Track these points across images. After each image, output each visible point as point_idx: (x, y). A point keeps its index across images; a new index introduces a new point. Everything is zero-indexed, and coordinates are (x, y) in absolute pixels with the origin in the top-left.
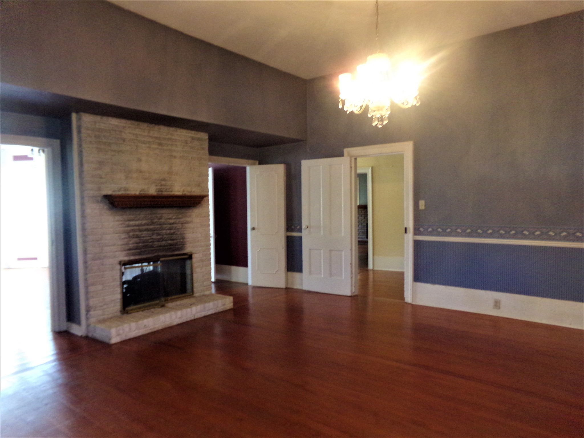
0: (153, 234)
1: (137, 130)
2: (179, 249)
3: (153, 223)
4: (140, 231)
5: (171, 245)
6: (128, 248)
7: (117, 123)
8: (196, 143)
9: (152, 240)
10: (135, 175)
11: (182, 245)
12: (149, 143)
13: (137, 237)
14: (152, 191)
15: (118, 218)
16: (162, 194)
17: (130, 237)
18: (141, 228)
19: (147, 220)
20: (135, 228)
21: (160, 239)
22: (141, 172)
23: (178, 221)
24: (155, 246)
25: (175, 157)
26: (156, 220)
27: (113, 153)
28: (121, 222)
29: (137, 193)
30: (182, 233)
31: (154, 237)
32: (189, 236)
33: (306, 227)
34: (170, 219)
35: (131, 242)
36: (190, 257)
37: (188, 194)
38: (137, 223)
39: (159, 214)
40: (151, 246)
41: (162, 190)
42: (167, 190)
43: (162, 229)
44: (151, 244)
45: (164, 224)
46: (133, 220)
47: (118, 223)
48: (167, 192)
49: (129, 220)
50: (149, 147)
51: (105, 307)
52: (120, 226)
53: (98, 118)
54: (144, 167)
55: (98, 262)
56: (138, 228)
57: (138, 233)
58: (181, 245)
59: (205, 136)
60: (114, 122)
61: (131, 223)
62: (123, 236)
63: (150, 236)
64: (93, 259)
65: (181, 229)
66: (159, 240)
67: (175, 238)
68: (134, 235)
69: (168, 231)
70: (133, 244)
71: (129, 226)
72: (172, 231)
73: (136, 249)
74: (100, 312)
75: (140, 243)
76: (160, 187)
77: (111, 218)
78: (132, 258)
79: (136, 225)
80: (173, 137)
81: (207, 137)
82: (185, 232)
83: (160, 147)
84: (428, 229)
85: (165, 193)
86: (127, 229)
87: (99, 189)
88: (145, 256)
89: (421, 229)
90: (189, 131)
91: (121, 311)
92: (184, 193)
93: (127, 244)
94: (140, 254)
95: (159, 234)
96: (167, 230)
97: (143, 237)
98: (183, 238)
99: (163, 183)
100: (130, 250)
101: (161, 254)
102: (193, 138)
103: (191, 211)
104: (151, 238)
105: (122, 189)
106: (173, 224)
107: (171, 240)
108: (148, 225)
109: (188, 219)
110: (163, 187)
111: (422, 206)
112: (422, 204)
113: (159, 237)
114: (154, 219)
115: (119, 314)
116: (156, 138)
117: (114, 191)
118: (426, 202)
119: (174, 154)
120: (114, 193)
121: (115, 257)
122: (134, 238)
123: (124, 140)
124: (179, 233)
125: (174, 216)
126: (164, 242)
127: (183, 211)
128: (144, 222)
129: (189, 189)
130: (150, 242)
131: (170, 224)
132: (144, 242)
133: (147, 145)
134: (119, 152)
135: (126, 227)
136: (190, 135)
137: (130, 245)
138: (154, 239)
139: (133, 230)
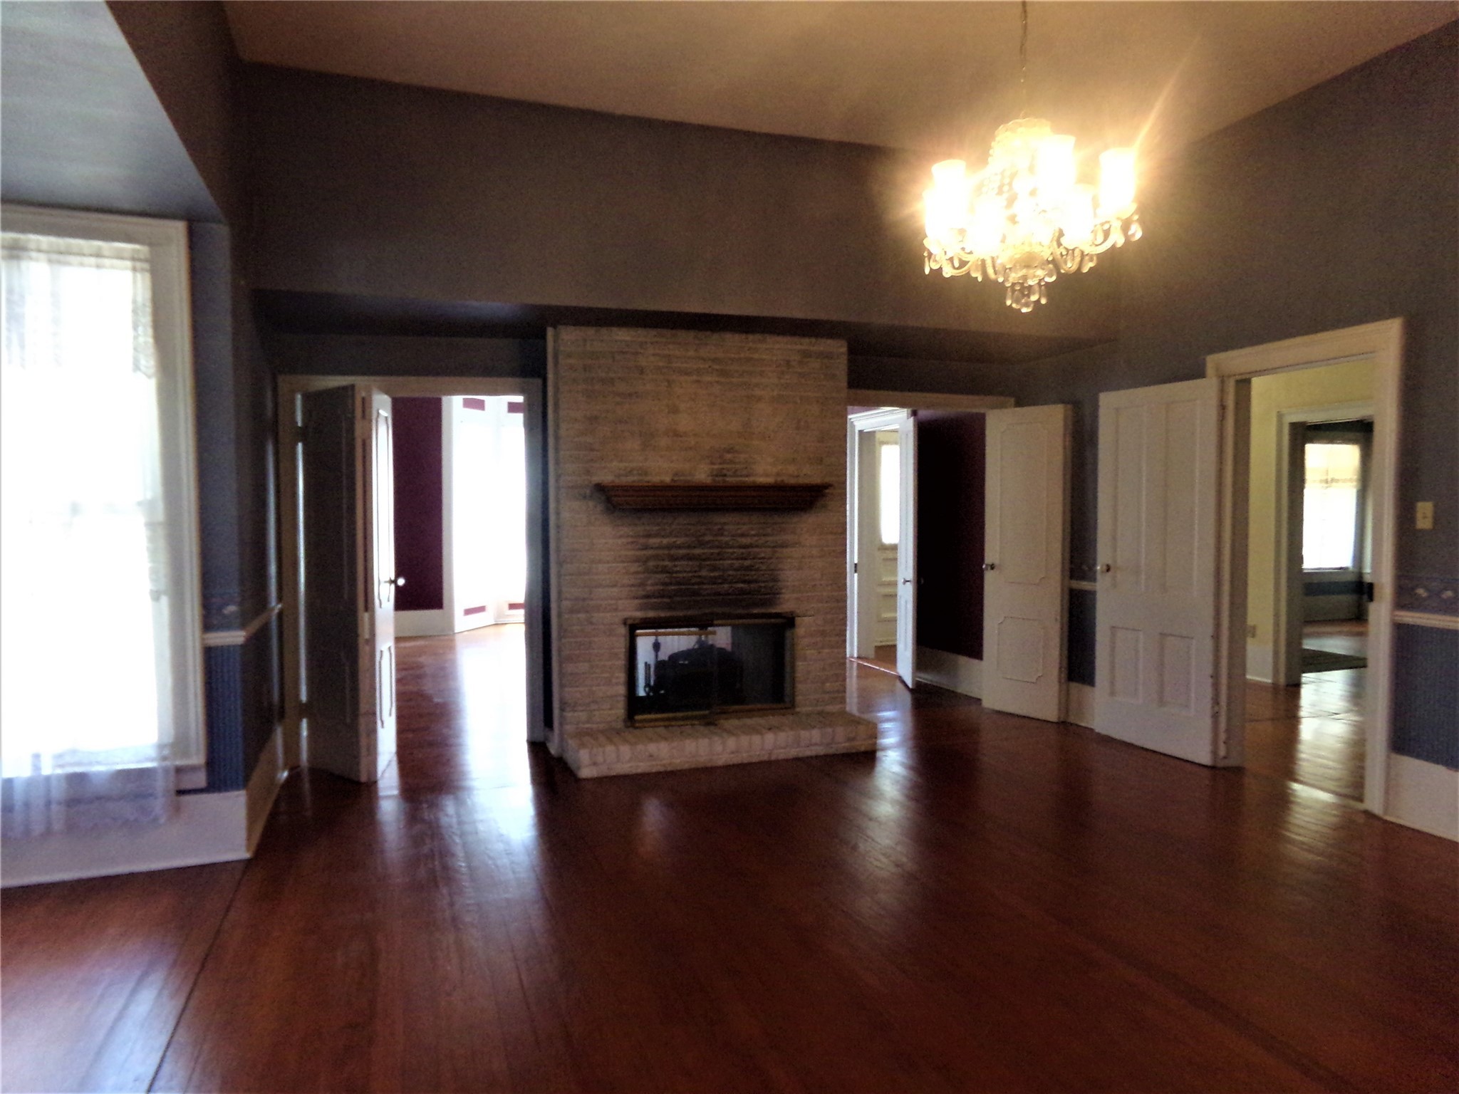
0: (701, 567)
1: (671, 346)
2: (764, 603)
3: (702, 544)
4: (674, 558)
5: (742, 592)
6: (644, 593)
7: (628, 338)
8: (815, 364)
9: (698, 580)
10: (664, 442)
11: (772, 596)
12: (699, 372)
13: (664, 570)
14: (702, 474)
15: (625, 530)
16: (724, 481)
17: (647, 571)
18: (673, 552)
19: (687, 536)
20: (660, 552)
21: (719, 577)
22: (677, 434)
23: (763, 539)
24: (705, 593)
25: (759, 399)
26: (708, 538)
27: (618, 399)
28: (630, 540)
29: (667, 479)
30: (772, 567)
31: (704, 573)
32: (790, 576)
33: (1105, 568)
34: (743, 535)
35: (649, 582)
36: (789, 621)
37: (793, 481)
38: (665, 541)
39: (716, 524)
40: (695, 593)
41: (725, 472)
42: (739, 473)
43: (721, 557)
44: (696, 587)
45: (727, 545)
46: (656, 535)
47: (624, 540)
48: (737, 476)
49: (649, 536)
50: (698, 381)
51: (593, 707)
52: (629, 546)
53: (591, 331)
54: (684, 422)
55: (582, 616)
56: (666, 552)
57: (667, 563)
58: (769, 594)
59: (839, 348)
60: (623, 335)
61: (654, 541)
62: (634, 567)
63: (695, 572)
64: (572, 611)
65: (770, 558)
66: (713, 581)
67: (755, 577)
68: (657, 567)
69: (737, 563)
70: (652, 585)
71: (646, 547)
72: (747, 563)
73: (663, 597)
74: (583, 716)
75: (671, 584)
76: (721, 466)
77: (608, 529)
78: (651, 614)
79: (660, 547)
80: (756, 356)
81: (844, 349)
82: (780, 566)
83: (722, 380)
84: (1441, 591)
85: (731, 480)
86: (639, 553)
87: (588, 472)
88: (680, 614)
89: (1421, 592)
90: (796, 339)
91: (625, 721)
92: (779, 479)
93: (642, 584)
94: (669, 607)
95: (714, 569)
96: (733, 559)
97: (677, 572)
98: (775, 580)
99: (729, 456)
100: (647, 597)
101: (719, 610)
102: (806, 354)
103: (795, 520)
104: (696, 574)
105: (635, 472)
106: (751, 546)
107: (744, 582)
108: (689, 547)
109: (789, 537)
110: (725, 466)
111: (1425, 517)
112: (1425, 514)
113: (716, 574)
114: (704, 535)
115: (620, 725)
116: (715, 360)
117: (619, 476)
118: (1435, 506)
119: (758, 392)
120: (617, 481)
121: (616, 610)
122: (656, 573)
123: (642, 371)
124: (764, 567)
125: (752, 529)
126: (726, 586)
127: (777, 518)
128: (680, 541)
129: (792, 469)
130: (693, 584)
131: (741, 547)
132: (679, 583)
133: (695, 377)
134: (630, 395)
135: (639, 549)
136: (799, 347)
137: (649, 588)
138: (705, 578)
139: (656, 557)
